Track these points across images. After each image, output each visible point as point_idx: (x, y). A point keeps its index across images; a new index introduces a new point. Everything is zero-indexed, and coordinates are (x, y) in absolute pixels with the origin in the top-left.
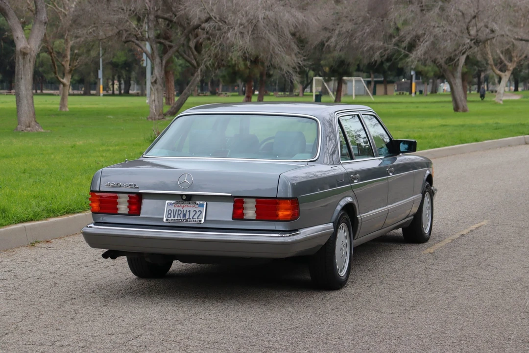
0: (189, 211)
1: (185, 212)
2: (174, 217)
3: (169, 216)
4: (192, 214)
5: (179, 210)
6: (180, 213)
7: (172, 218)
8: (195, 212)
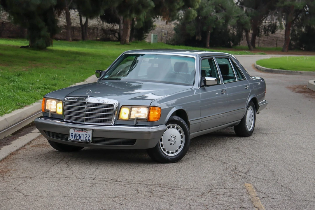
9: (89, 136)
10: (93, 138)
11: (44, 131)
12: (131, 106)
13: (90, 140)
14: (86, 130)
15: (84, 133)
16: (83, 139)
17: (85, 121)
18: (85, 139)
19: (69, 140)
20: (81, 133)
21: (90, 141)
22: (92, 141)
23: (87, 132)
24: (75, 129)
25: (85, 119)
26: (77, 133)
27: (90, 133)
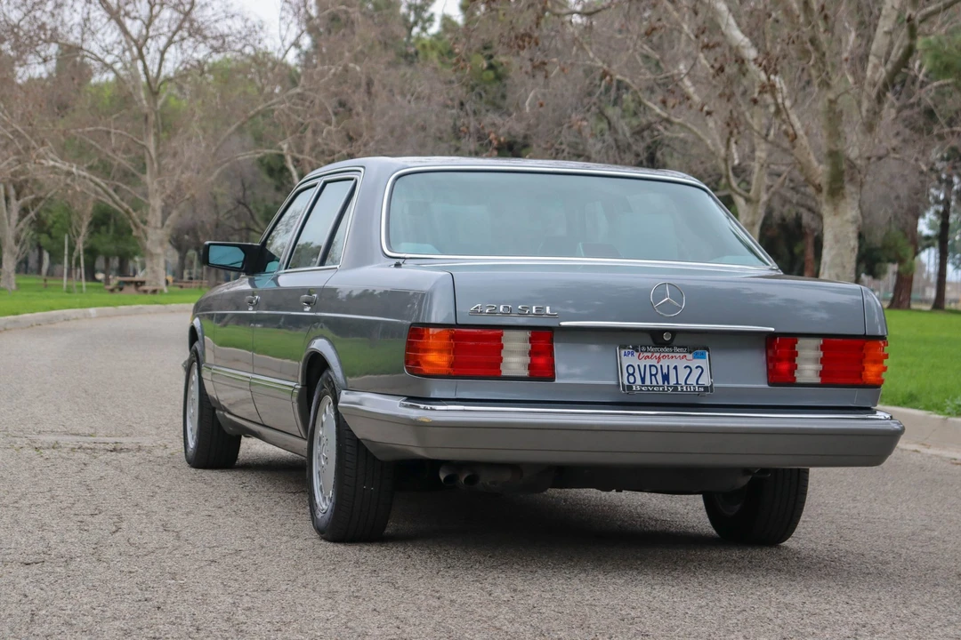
0: (675, 368)
1: (665, 371)
2: (643, 380)
3: (632, 380)
4: (683, 374)
5: (650, 366)
6: (654, 372)
7: (639, 382)
8: (688, 370)
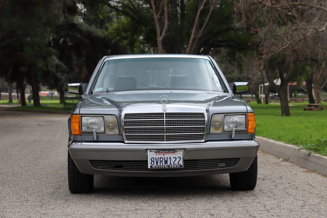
9: (179, 158)
10: (185, 161)
11: (90, 160)
12: (223, 115)
13: (182, 164)
14: (174, 151)
15: (172, 155)
16: (170, 164)
17: (165, 139)
18: (174, 164)
19: (149, 167)
20: (167, 156)
21: (181, 166)
22: (184, 166)
23: (175, 153)
24: (158, 151)
25: (165, 136)
26: (161, 156)
27: (180, 154)
